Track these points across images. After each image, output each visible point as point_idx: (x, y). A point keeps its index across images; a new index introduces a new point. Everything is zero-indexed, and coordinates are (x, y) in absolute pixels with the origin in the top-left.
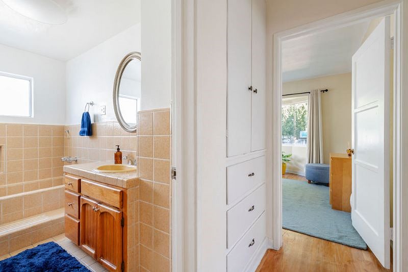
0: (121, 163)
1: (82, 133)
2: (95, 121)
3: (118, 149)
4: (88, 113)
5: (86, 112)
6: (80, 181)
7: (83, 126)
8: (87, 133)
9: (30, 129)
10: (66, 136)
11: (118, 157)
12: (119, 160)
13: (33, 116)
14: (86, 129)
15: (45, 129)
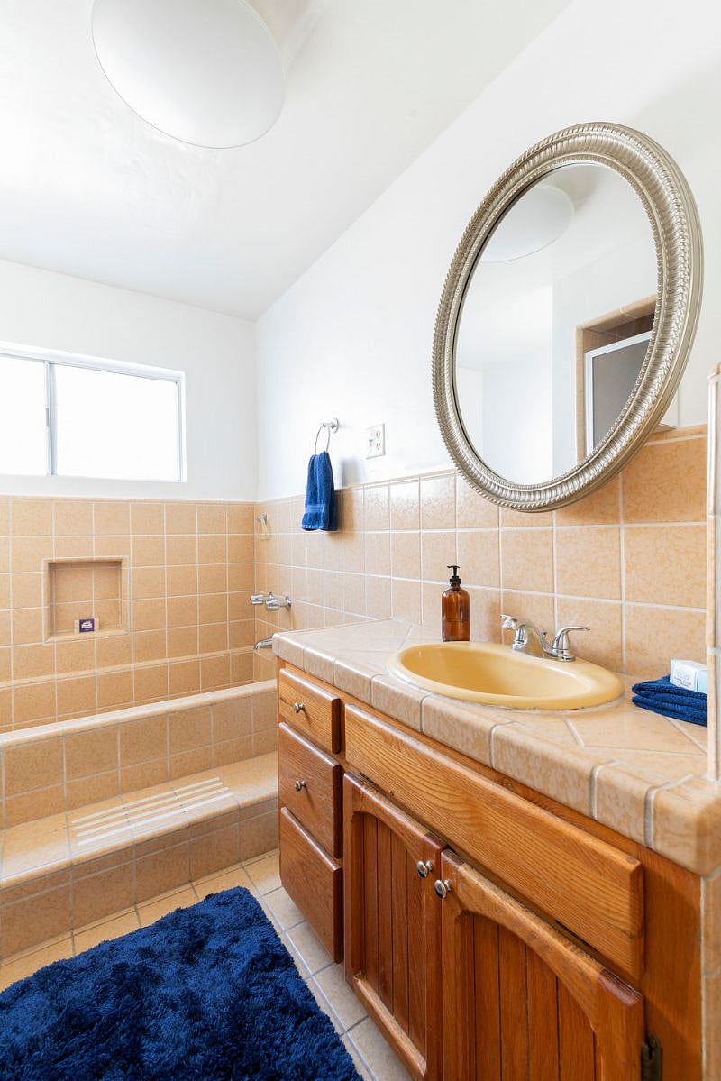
0: (466, 638)
1: (311, 522)
2: (344, 482)
3: (455, 581)
4: (326, 456)
5: (318, 453)
6: (338, 706)
7: (312, 498)
8: (325, 523)
9: (181, 513)
10: (260, 532)
11: (456, 614)
12: (460, 626)
13: (184, 480)
14: (322, 508)
15: (211, 513)
